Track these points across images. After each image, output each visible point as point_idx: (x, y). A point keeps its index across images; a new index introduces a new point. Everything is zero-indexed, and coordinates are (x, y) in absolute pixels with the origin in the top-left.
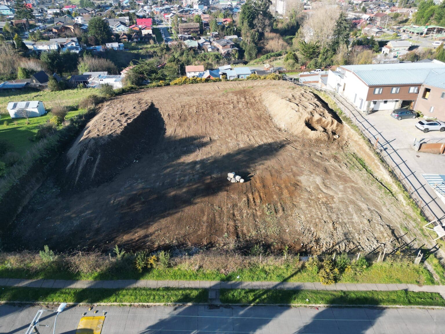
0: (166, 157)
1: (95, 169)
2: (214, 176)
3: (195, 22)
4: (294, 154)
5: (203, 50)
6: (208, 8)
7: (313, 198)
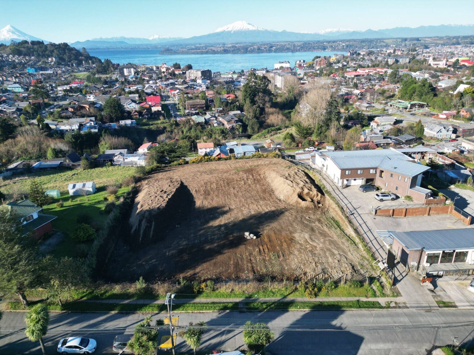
0: (199, 223)
1: (152, 232)
2: (235, 235)
3: (201, 99)
4: (290, 218)
5: (210, 125)
6: (211, 82)
7: (303, 248)
